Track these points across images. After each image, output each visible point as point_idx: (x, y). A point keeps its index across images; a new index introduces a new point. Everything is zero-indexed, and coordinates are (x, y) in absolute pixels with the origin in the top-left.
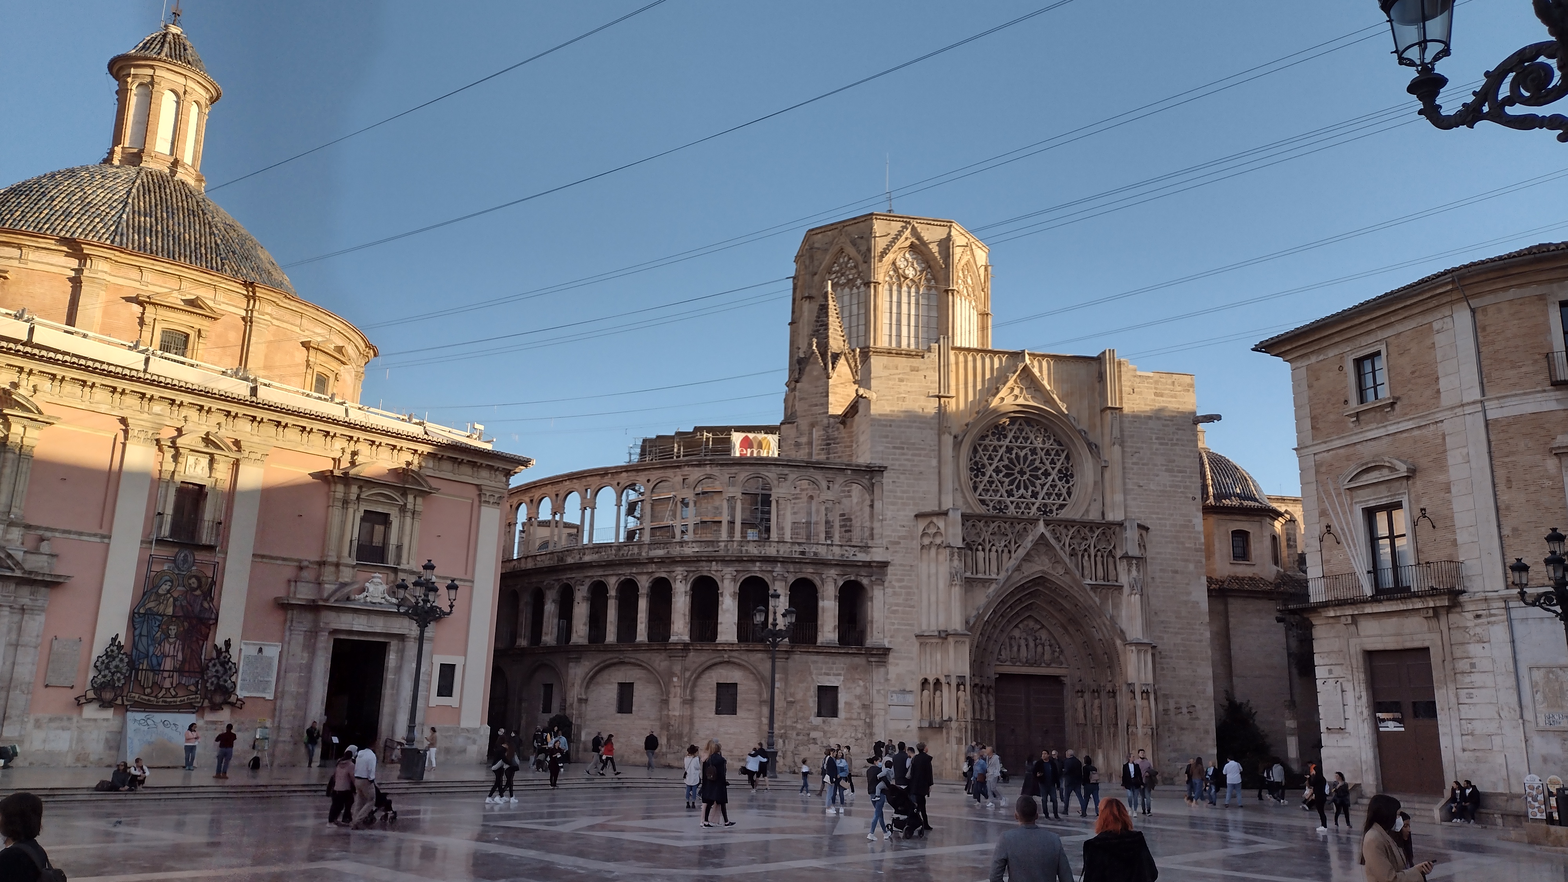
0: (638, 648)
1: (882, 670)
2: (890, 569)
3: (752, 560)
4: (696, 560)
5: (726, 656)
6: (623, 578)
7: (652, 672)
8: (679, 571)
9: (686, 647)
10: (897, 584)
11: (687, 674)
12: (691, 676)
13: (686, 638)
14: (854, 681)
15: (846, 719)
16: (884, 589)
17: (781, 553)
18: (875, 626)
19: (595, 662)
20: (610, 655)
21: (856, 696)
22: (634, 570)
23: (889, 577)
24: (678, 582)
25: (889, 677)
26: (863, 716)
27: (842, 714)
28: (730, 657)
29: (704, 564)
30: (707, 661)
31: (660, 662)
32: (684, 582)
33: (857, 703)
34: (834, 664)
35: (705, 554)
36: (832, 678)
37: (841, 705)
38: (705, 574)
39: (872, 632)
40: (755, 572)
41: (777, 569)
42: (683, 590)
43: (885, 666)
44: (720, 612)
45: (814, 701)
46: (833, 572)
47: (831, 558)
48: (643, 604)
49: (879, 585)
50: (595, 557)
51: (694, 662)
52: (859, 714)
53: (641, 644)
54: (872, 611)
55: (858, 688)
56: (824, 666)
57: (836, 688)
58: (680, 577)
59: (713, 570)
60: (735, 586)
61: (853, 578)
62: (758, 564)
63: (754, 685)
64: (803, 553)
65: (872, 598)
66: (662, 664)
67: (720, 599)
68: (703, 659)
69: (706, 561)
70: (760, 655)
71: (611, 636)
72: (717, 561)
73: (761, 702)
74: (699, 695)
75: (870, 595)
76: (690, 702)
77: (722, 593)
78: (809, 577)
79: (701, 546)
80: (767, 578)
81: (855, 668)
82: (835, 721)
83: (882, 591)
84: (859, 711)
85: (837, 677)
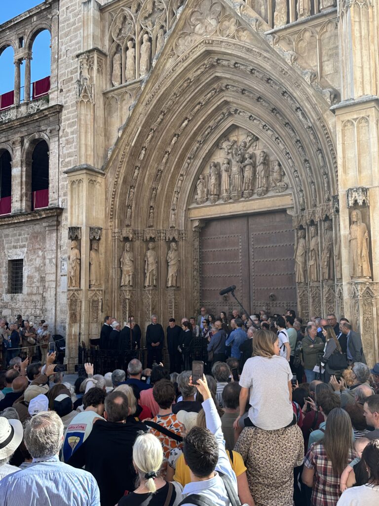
1: (54, 235)
10: (69, 130)
14: (35, 251)
15: (28, 294)
16: (59, 140)
18: (51, 185)
21: (36, 268)
23: (63, 125)
26: (40, 290)
27: (25, 289)
33: (37, 276)
34: (21, 235)
36: (18, 251)
37: (25, 280)
39: (50, 193)
43: (57, 230)
45: (6, 277)
49: (56, 136)
52: (38, 287)
54: (50, 170)
55: (38, 259)
56: (13, 239)
57: (21, 261)
61: (37, 137)
65: (50, 153)
78: (6, 146)
81: (35, 236)
82: (20, 296)
83: (57, 143)
84: (38, 284)
85: (23, 249)
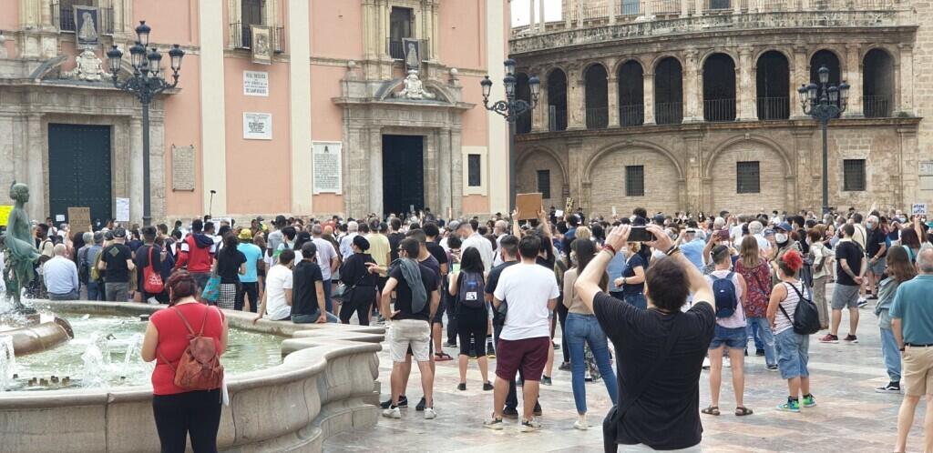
0: (648, 130)
1: (912, 140)
2: (919, 35)
3: (771, 33)
4: (708, 36)
5: (747, 134)
6: (623, 60)
7: (663, 154)
8: (690, 48)
9: (702, 129)
10: (926, 50)
11: (705, 155)
12: (710, 156)
13: (701, 118)
14: (881, 153)
15: (875, 192)
16: (912, 56)
17: (800, 24)
18: (902, 95)
19: (598, 147)
20: (615, 139)
21: (884, 168)
22: (637, 51)
23: (917, 43)
24: (688, 61)
25: (919, 147)
26: (892, 189)
27: (870, 187)
28: (751, 135)
29: (716, 40)
30: (726, 141)
31: (672, 143)
32: (695, 61)
33: (886, 175)
34: (859, 136)
35: (717, 30)
36: (858, 151)
37: (869, 178)
38: (719, 51)
39: (900, 102)
40: (773, 46)
41: (797, 42)
42: (694, 69)
43: (915, 136)
44: (738, 90)
45: (840, 175)
46: (856, 42)
47: (853, 25)
48: (649, 86)
49: (908, 51)
50: (589, 39)
51: (712, 142)
52: (887, 186)
53: (649, 126)
54: (900, 80)
55: (886, 160)
56: (849, 140)
57: (862, 162)
58: (691, 55)
59: (727, 47)
60: (753, 62)
61: (877, 46)
62: (776, 37)
63: (777, 163)
64: (823, 23)
65: (899, 66)
66: (675, 145)
67: (737, 76)
68: (721, 138)
69: (720, 37)
70: (783, 132)
71: (614, 120)
72: (731, 37)
73: (785, 179)
74: (718, 174)
75: (897, 63)
76: (709, 182)
77: (739, 70)
78: (831, 48)
79: (712, 22)
80: (787, 52)
81: (882, 139)
82: (863, 193)
83: (910, 58)
84: (888, 183)
85: (864, 150)
